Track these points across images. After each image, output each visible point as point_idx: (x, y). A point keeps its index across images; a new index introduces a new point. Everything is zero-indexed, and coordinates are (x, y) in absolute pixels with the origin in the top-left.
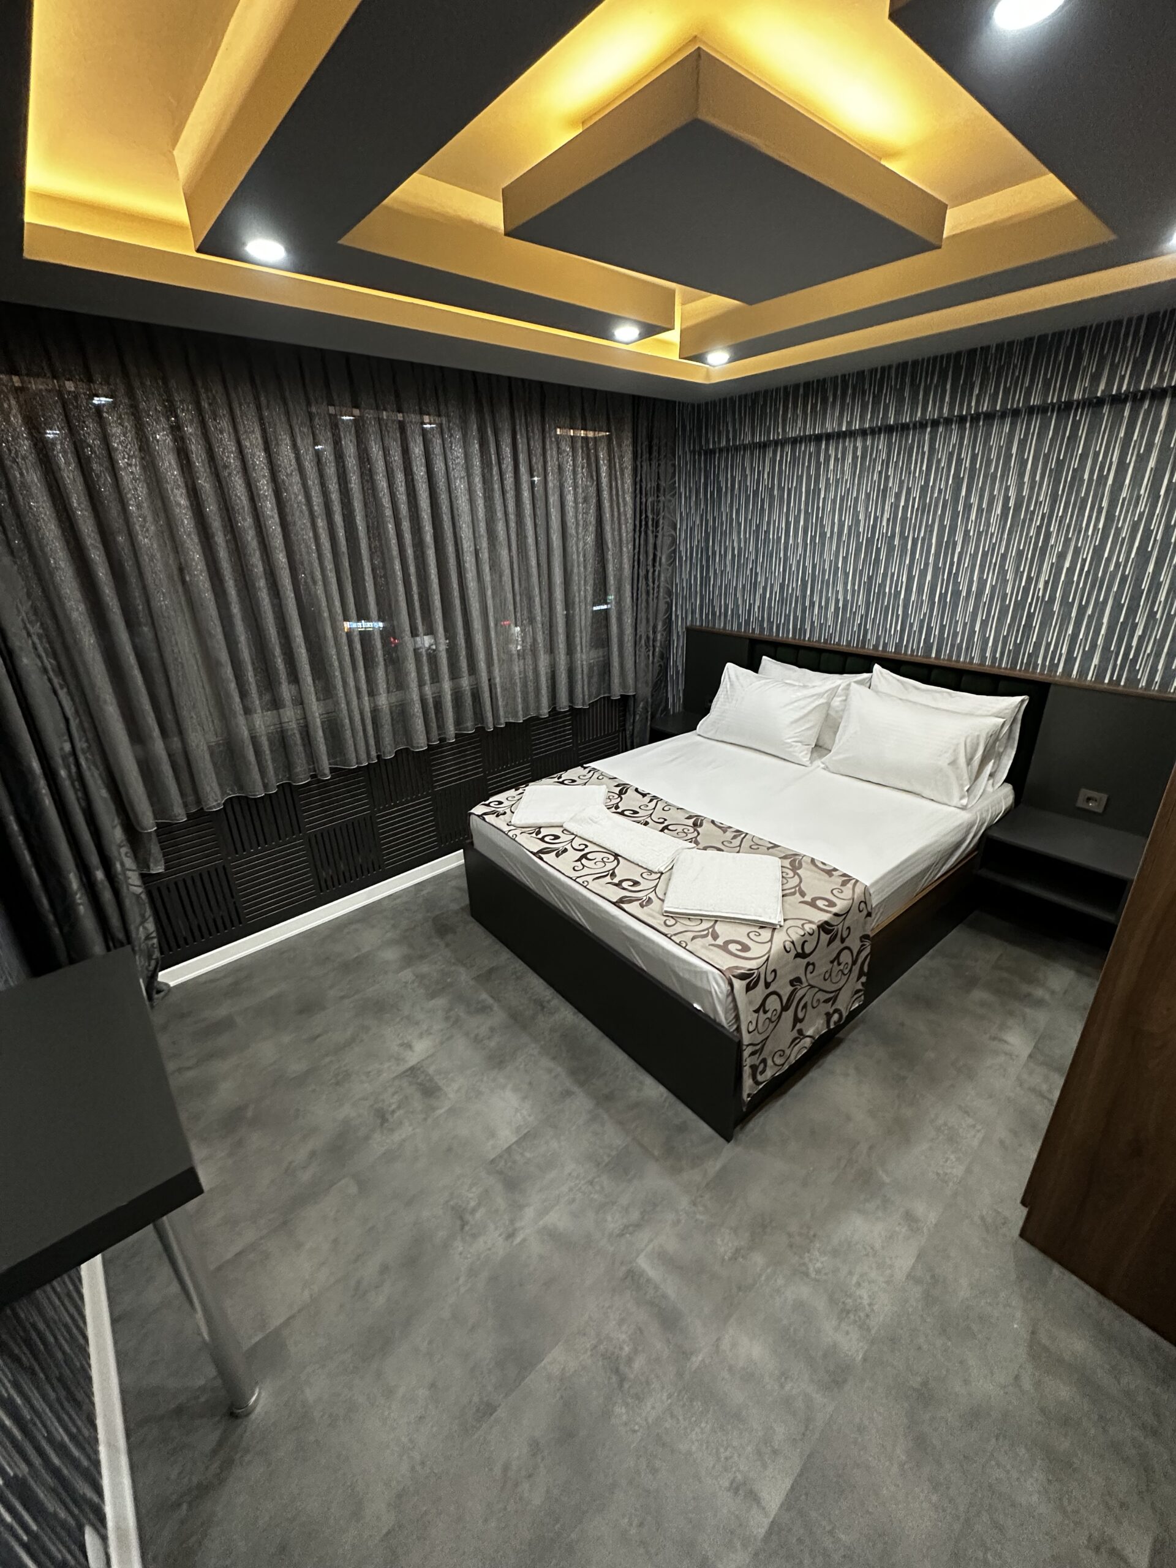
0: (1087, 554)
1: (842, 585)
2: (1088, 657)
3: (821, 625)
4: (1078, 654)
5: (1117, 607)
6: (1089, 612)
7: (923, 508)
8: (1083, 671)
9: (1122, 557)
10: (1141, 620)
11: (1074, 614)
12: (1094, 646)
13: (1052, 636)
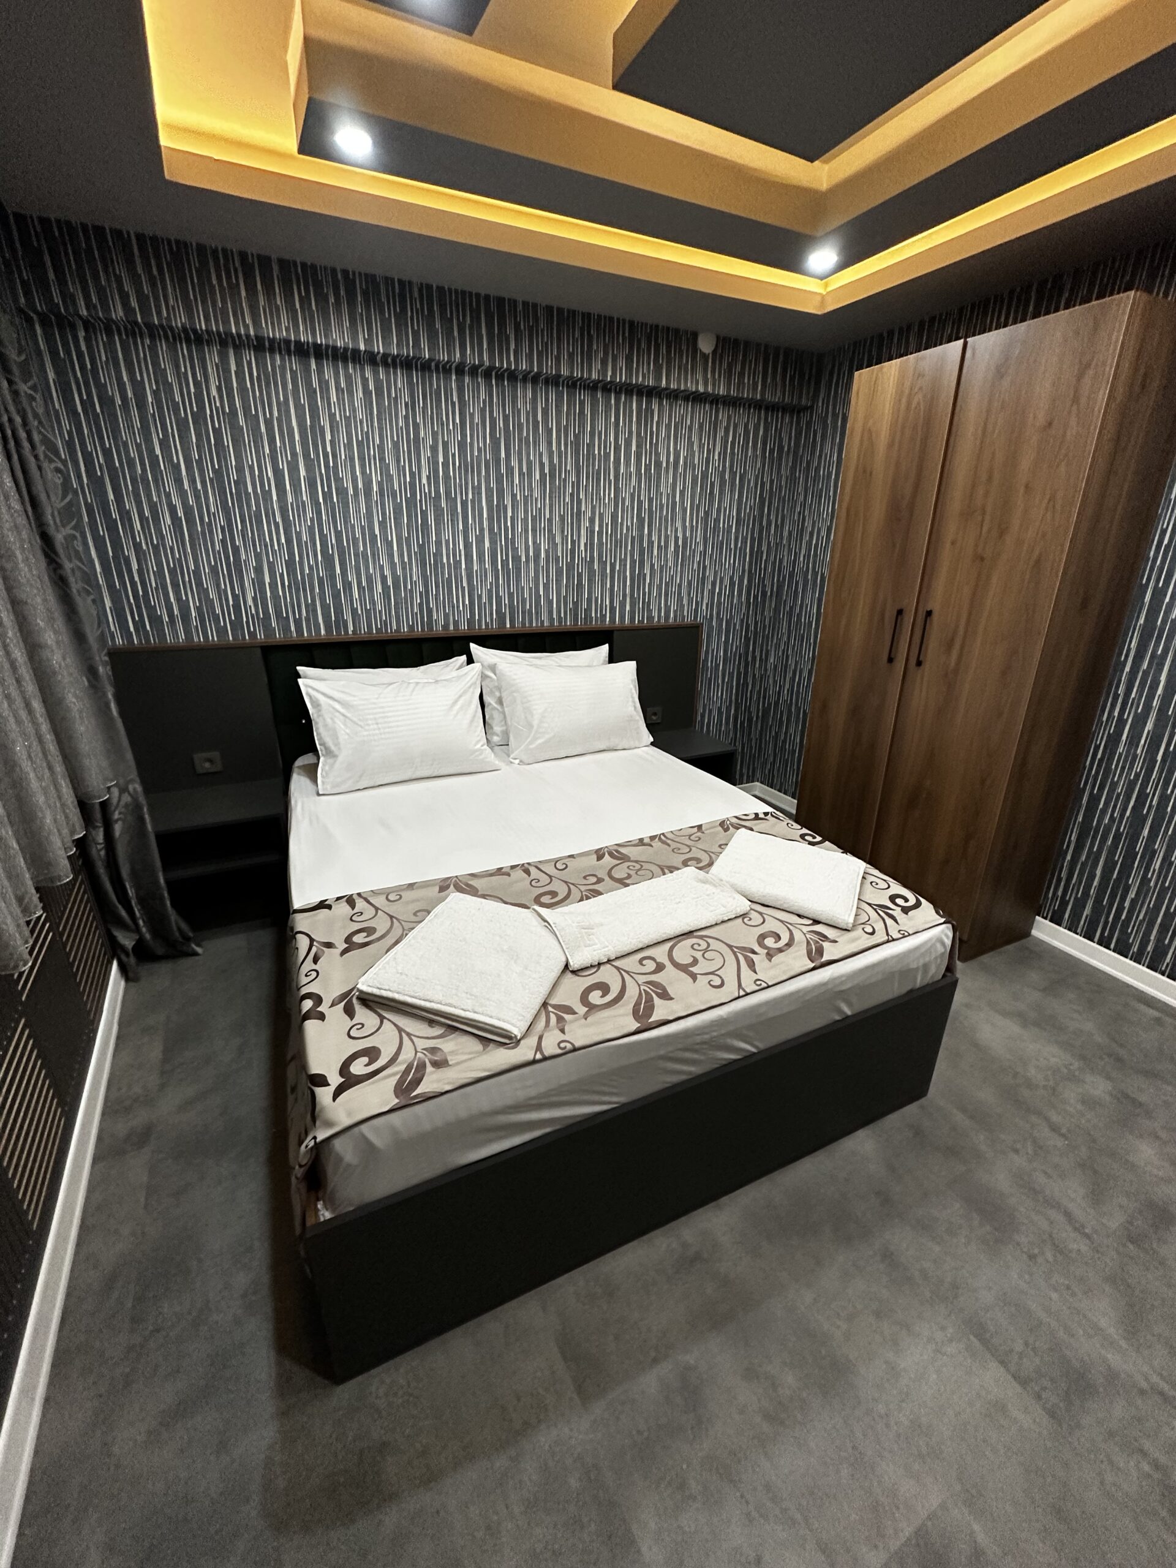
0: (608, 519)
1: (385, 557)
2: (623, 605)
3: (368, 612)
4: (617, 604)
5: (633, 562)
6: (618, 568)
7: (465, 467)
8: (622, 617)
9: (628, 522)
10: (647, 571)
11: (608, 571)
12: (625, 595)
13: (597, 592)
